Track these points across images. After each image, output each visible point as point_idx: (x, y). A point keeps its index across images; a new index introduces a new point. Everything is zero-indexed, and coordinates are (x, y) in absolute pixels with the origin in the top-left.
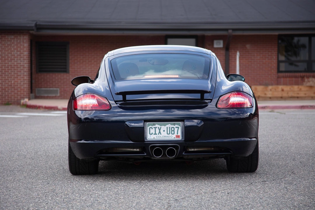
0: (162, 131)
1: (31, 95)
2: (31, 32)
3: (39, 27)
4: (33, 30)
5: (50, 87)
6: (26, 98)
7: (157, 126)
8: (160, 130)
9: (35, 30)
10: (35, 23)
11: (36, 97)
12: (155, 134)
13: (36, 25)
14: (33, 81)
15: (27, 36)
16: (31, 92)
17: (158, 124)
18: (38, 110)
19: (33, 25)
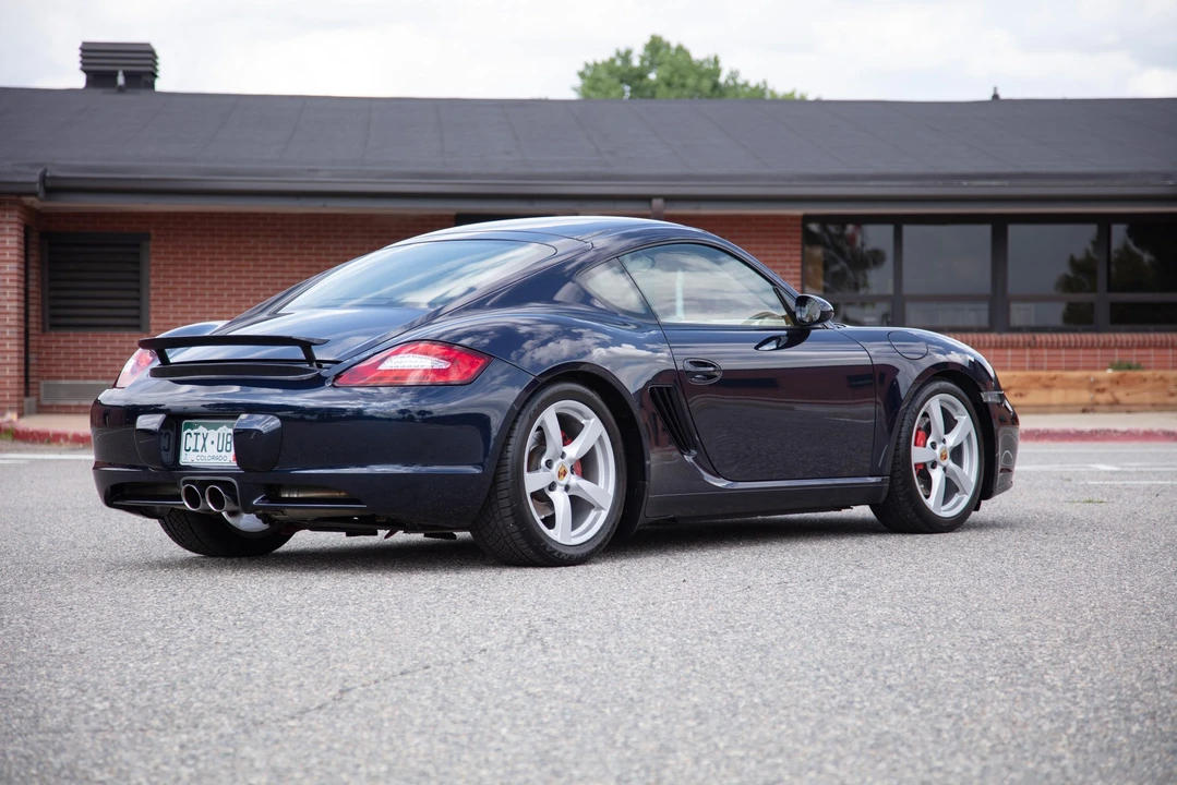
0: (208, 443)
1: (27, 400)
2: (28, 200)
3: (53, 187)
4: (35, 194)
5: (86, 378)
6: (11, 409)
7: (201, 429)
8: (205, 439)
9: (41, 195)
10: (39, 171)
11: (42, 410)
12: (196, 450)
13: (43, 178)
14: (32, 357)
15: (16, 213)
16: (27, 394)
17: (204, 425)
18: (54, 445)
19: (36, 178)
